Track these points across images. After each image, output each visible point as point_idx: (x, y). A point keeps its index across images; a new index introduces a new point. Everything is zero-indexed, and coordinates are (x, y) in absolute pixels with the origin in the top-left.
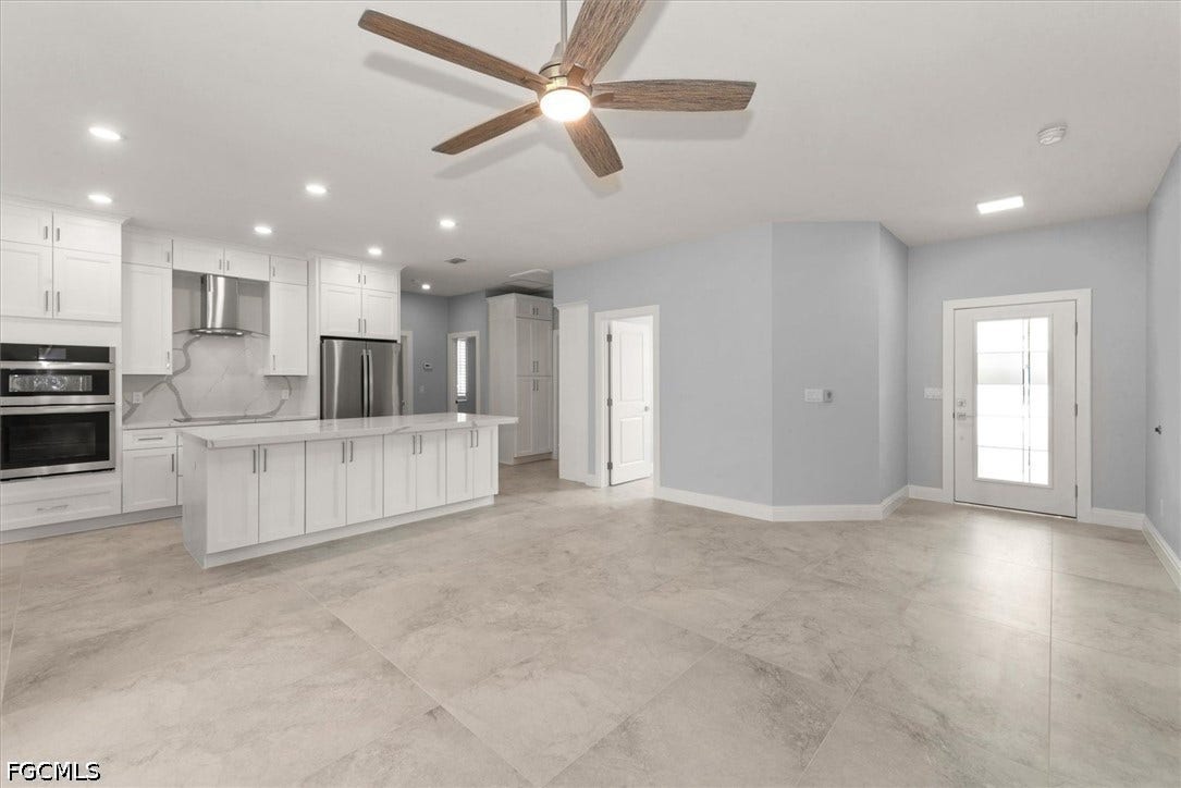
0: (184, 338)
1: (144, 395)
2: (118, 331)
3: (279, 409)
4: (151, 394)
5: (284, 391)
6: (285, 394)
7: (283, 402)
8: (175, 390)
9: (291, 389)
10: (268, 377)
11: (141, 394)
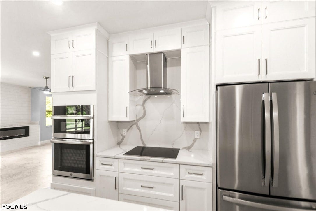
0: (140, 98)
1: (127, 131)
2: (94, 95)
3: (193, 145)
4: (130, 130)
5: (196, 132)
6: (196, 134)
7: (195, 140)
8: (139, 129)
9: (200, 131)
10: (186, 123)
11: (126, 130)
